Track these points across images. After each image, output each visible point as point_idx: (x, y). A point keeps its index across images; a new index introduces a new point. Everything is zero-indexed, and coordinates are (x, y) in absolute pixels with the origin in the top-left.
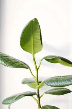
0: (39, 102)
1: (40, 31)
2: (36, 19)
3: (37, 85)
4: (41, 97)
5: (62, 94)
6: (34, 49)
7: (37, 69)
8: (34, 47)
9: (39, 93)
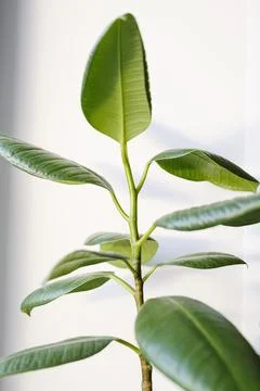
0: (138, 293)
1: (144, 57)
2: (130, 17)
3: (134, 239)
4: (146, 278)
5: (215, 266)
6: (125, 122)
7: (136, 192)
8: (125, 116)
9: (139, 265)
